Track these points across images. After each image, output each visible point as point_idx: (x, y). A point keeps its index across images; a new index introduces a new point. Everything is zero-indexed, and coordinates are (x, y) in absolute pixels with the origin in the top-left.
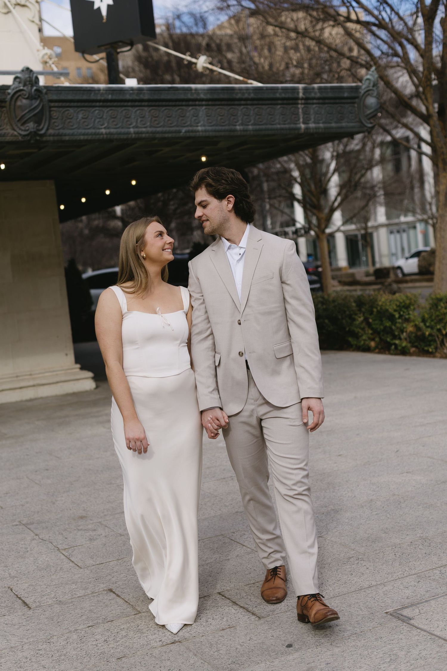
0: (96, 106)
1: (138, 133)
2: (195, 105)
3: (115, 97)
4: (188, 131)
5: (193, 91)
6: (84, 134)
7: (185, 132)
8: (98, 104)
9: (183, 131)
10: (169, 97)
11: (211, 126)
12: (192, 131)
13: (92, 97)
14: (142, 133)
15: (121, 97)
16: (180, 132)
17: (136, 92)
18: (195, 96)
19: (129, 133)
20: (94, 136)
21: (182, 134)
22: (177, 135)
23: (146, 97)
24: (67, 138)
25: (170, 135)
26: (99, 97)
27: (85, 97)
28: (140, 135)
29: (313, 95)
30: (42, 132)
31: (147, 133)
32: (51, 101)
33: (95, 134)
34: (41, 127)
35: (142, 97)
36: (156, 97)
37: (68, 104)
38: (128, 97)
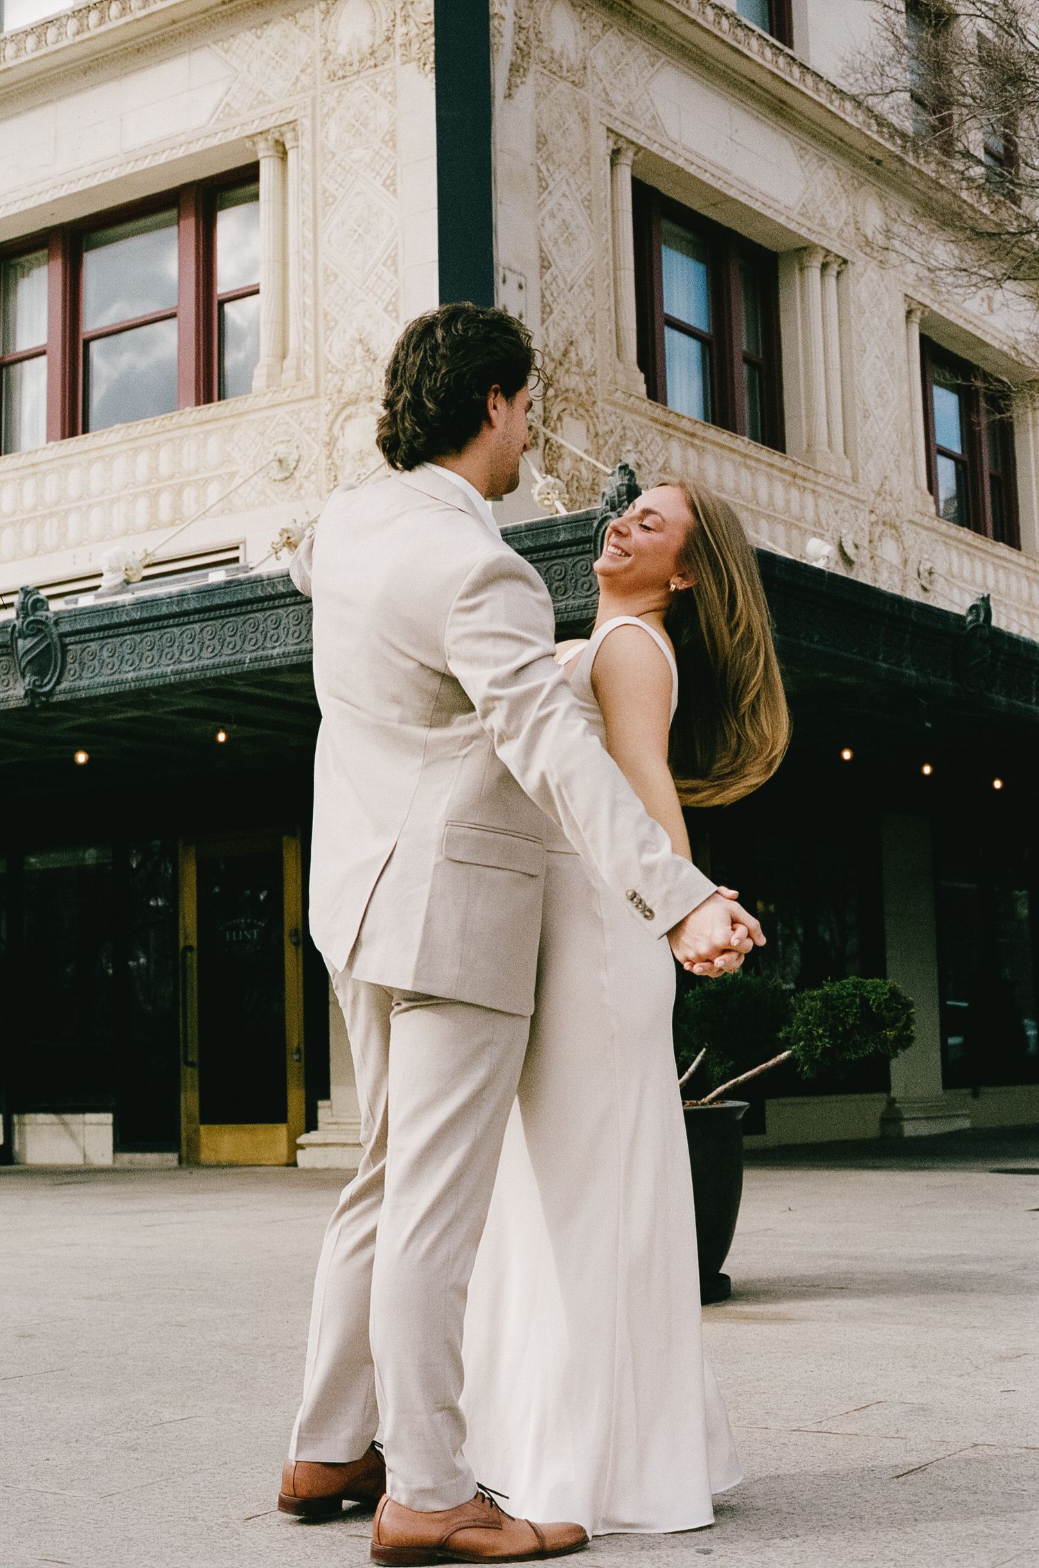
1: (177, 673)
2: (277, 607)
3: (145, 615)
4: (256, 659)
5: (265, 582)
6: (103, 685)
7: (251, 661)
9: (247, 661)
10: (227, 599)
11: (297, 644)
12: (262, 659)
13: (116, 620)
14: (182, 672)
15: (155, 613)
16: (242, 662)
17: (176, 599)
18: (270, 590)
19: (164, 675)
21: (246, 666)
22: (240, 669)
23: (193, 605)
24: (83, 694)
25: (229, 671)
26: (125, 618)
27: (106, 621)
28: (182, 676)
31: (192, 670)
32: (62, 635)
34: (46, 681)
35: (185, 606)
36: (207, 603)
37: (87, 637)
38: (164, 610)
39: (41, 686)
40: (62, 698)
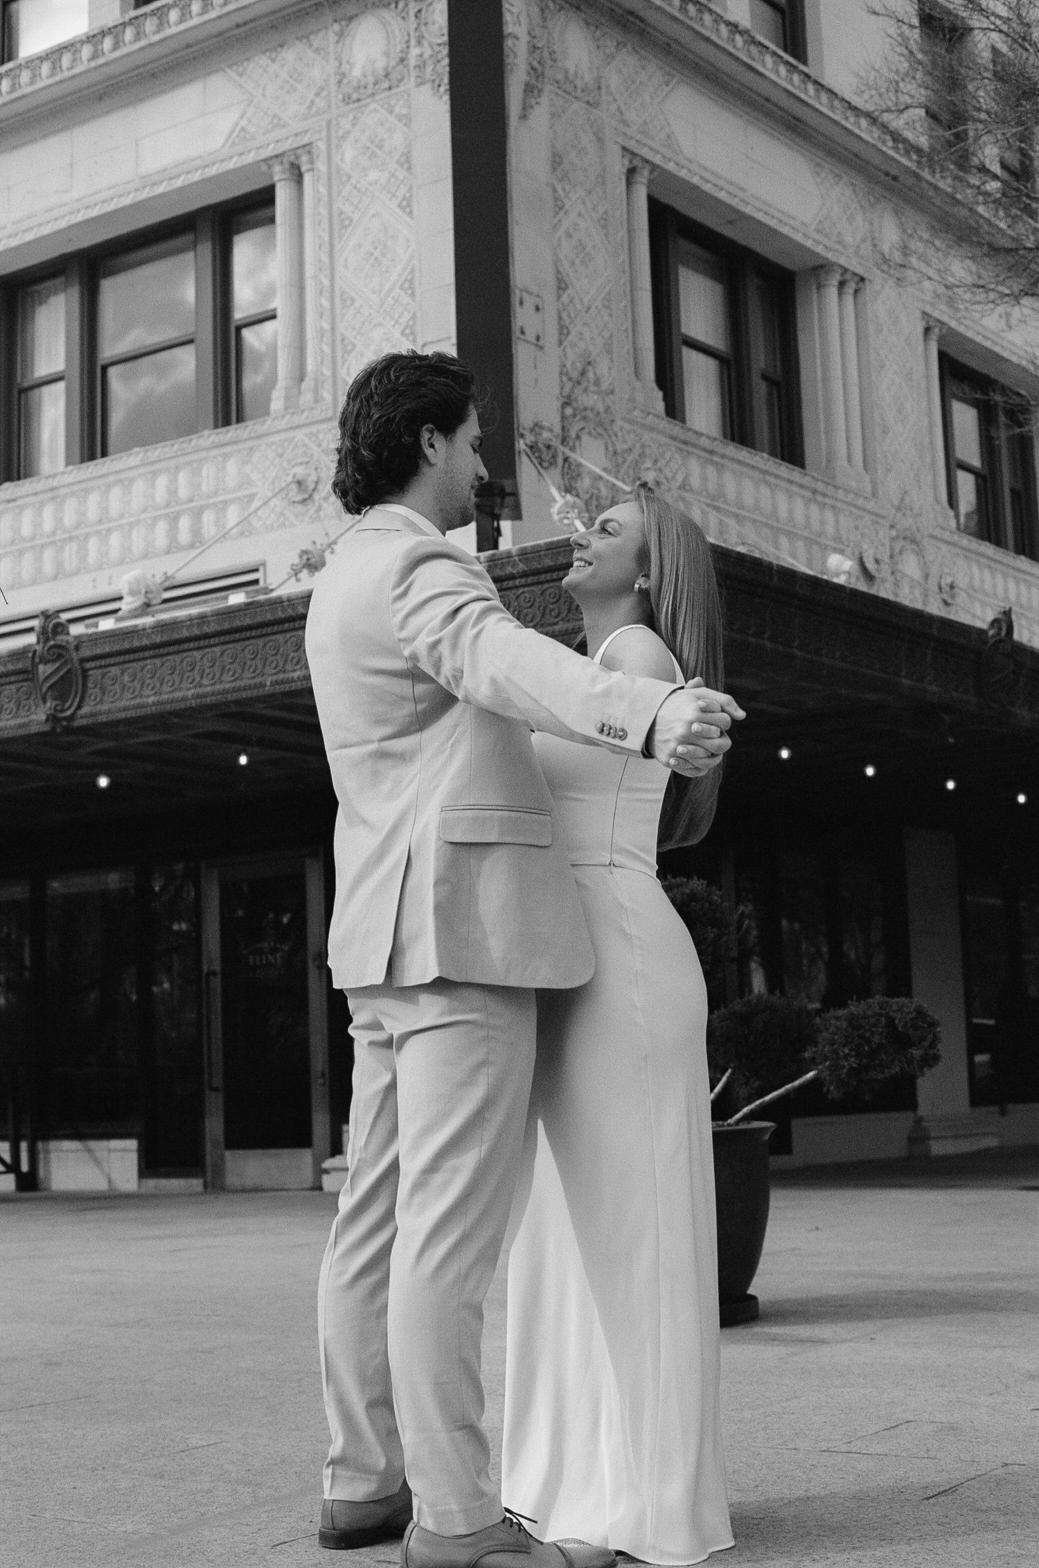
0: (145, 659)
1: (198, 696)
3: (166, 638)
4: (277, 682)
5: (286, 604)
6: (124, 710)
7: (272, 684)
8: (147, 654)
9: (268, 684)
10: (247, 621)
12: (282, 682)
13: (136, 644)
14: (205, 696)
15: (176, 636)
16: (263, 685)
17: (196, 621)
18: (290, 612)
19: (184, 699)
20: (139, 711)
21: (267, 688)
22: (261, 692)
23: (214, 627)
24: (104, 718)
25: (249, 694)
26: (145, 642)
27: (127, 646)
28: (203, 700)
29: (509, 570)
30: (69, 713)
31: (213, 694)
32: (83, 660)
33: (139, 706)
35: (206, 629)
36: (227, 626)
37: (108, 661)
38: (185, 633)
39: (62, 711)
40: (84, 722)
